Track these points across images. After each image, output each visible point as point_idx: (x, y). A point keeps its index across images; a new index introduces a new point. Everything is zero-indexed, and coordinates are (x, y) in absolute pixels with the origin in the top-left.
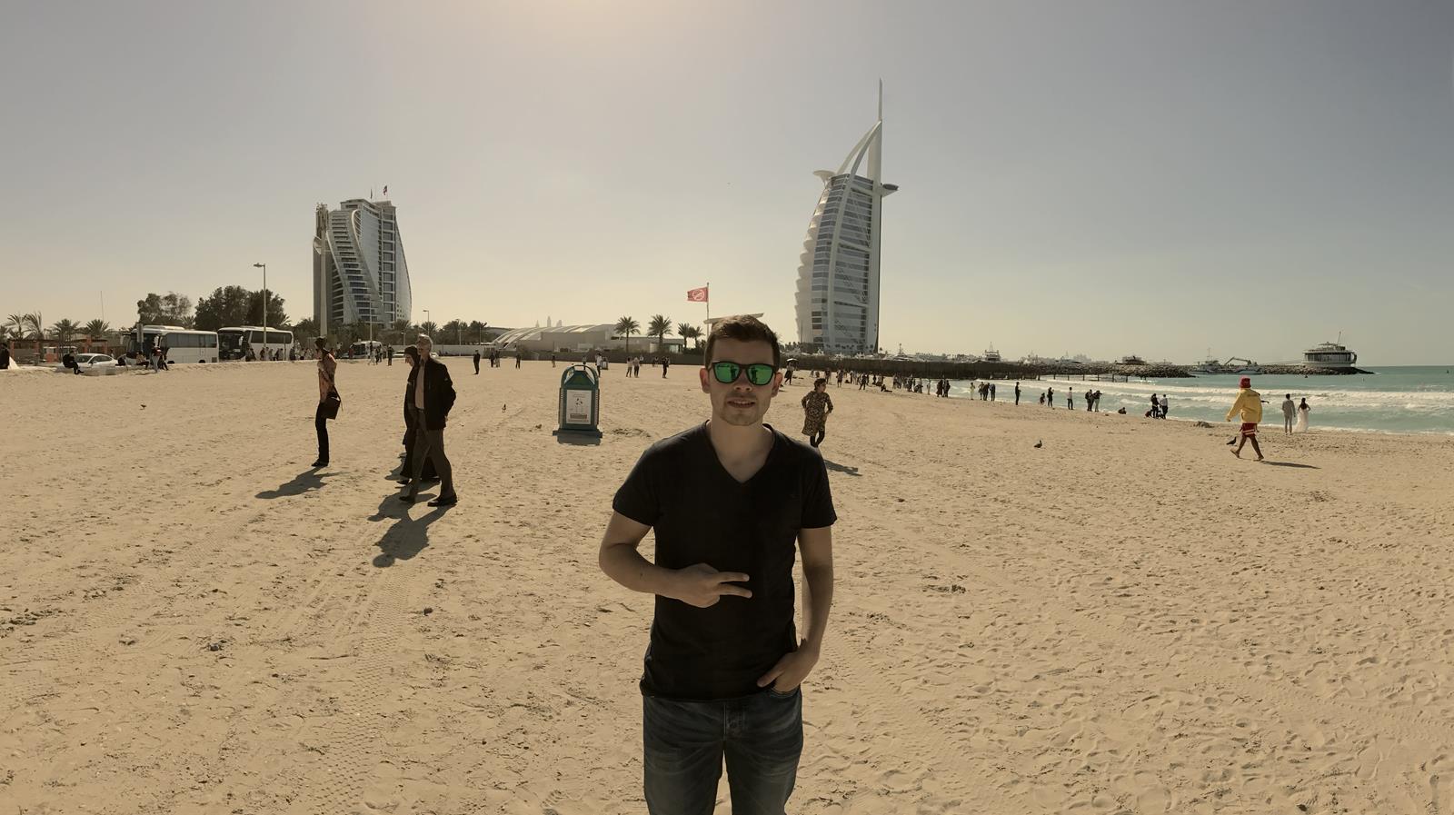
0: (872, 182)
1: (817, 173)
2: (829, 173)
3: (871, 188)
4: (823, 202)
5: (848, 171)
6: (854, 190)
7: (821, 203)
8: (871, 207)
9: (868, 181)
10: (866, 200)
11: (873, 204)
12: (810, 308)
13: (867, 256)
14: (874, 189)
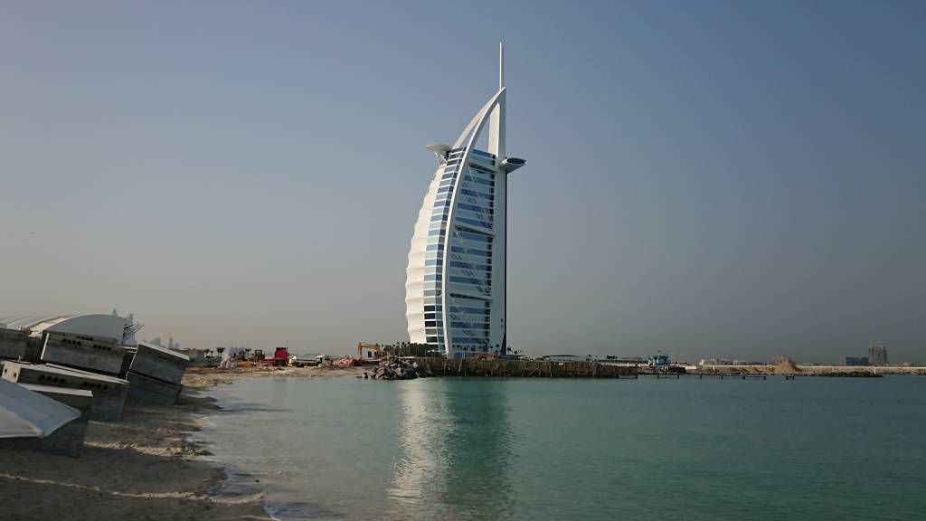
6: (473, 166)
8: (493, 184)
9: (489, 155)
10: (487, 177)
11: (496, 180)
12: (423, 301)
13: (490, 240)
14: (496, 164)
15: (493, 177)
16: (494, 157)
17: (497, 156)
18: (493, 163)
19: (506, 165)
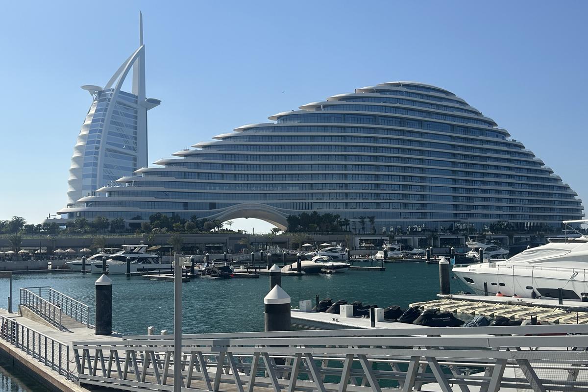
0: (137, 97)
1: (84, 87)
2: (96, 88)
3: (136, 102)
4: (93, 112)
5: (114, 86)
6: (120, 103)
7: (90, 113)
8: (136, 118)
9: (132, 95)
10: (131, 112)
11: (138, 115)
13: (135, 159)
15: (136, 112)
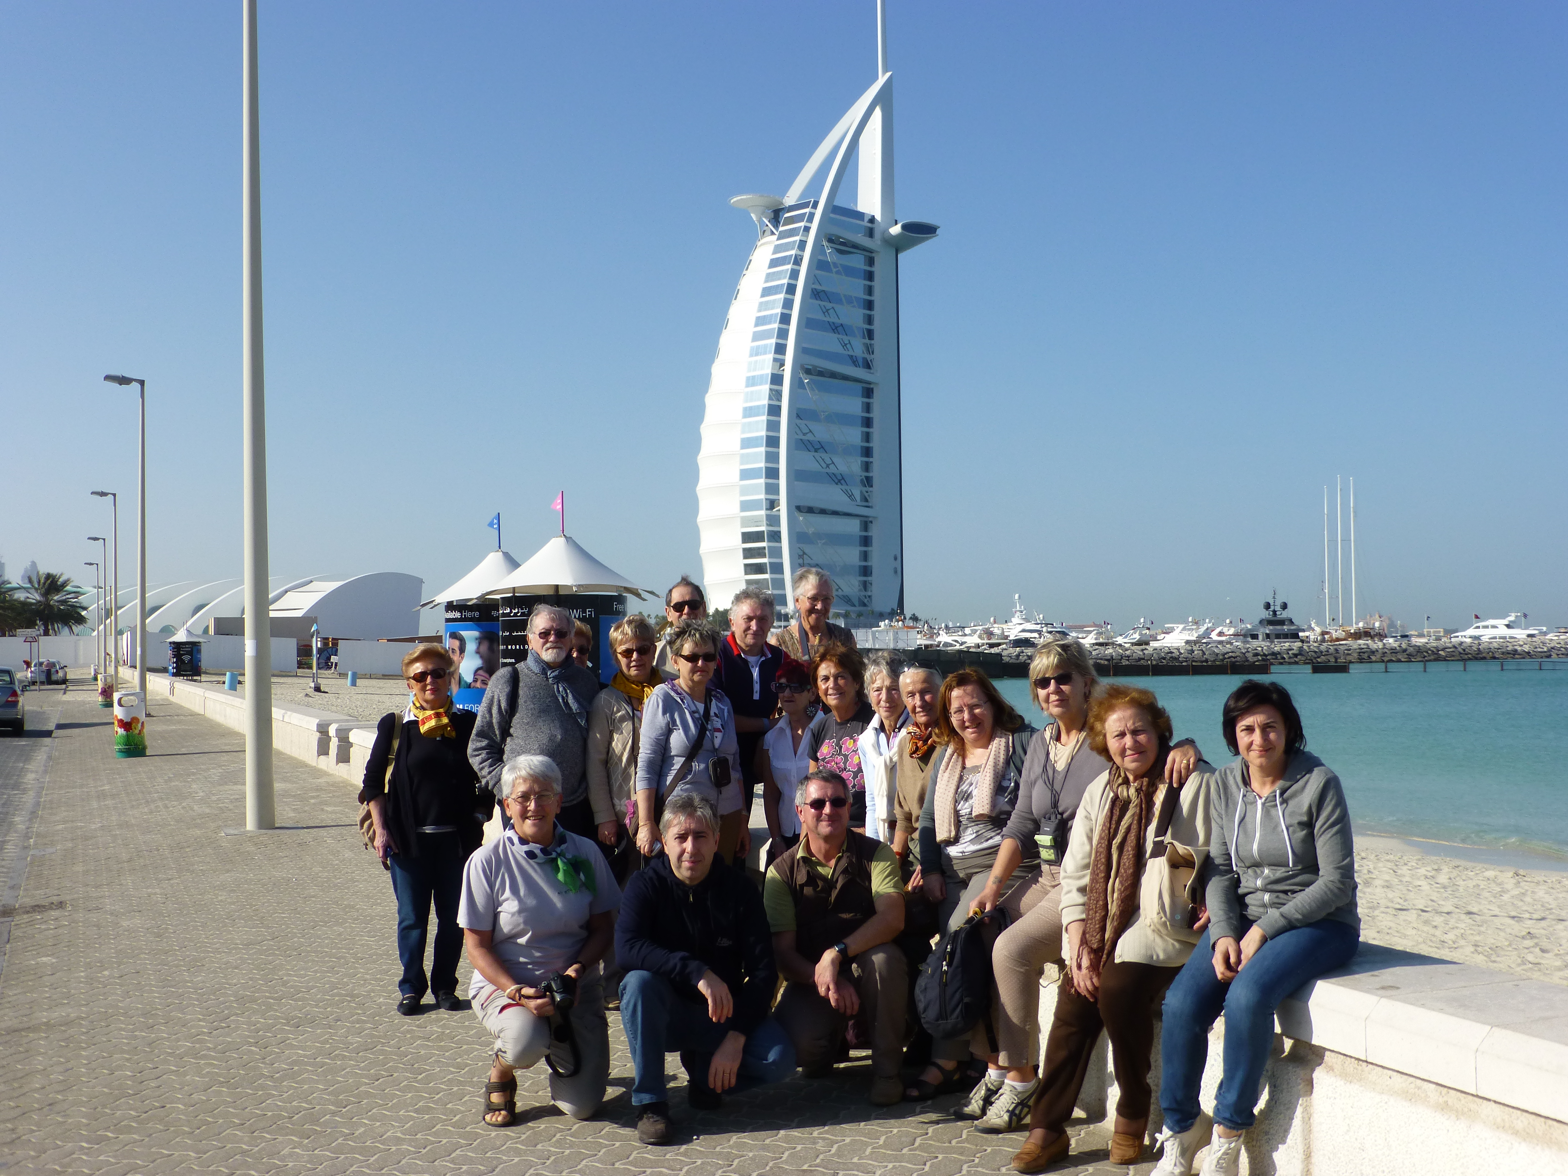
6: (834, 240)
8: (870, 276)
9: (860, 215)
10: (857, 261)
11: (877, 269)
12: (738, 523)
13: (868, 392)
14: (877, 234)
15: (871, 262)
16: (872, 220)
17: (878, 217)
18: (870, 233)
19: (898, 236)
